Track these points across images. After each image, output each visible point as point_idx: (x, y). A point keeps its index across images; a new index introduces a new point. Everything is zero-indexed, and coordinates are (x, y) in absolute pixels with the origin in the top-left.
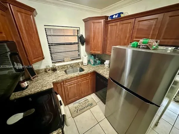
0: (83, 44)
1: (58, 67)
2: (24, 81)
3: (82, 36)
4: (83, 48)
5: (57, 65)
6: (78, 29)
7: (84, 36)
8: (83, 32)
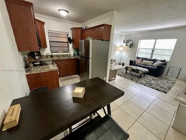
0: (71, 43)
1: (54, 55)
2: (37, 55)
3: (70, 38)
4: (71, 45)
5: (54, 54)
6: (68, 34)
7: (71, 38)
8: (70, 36)
